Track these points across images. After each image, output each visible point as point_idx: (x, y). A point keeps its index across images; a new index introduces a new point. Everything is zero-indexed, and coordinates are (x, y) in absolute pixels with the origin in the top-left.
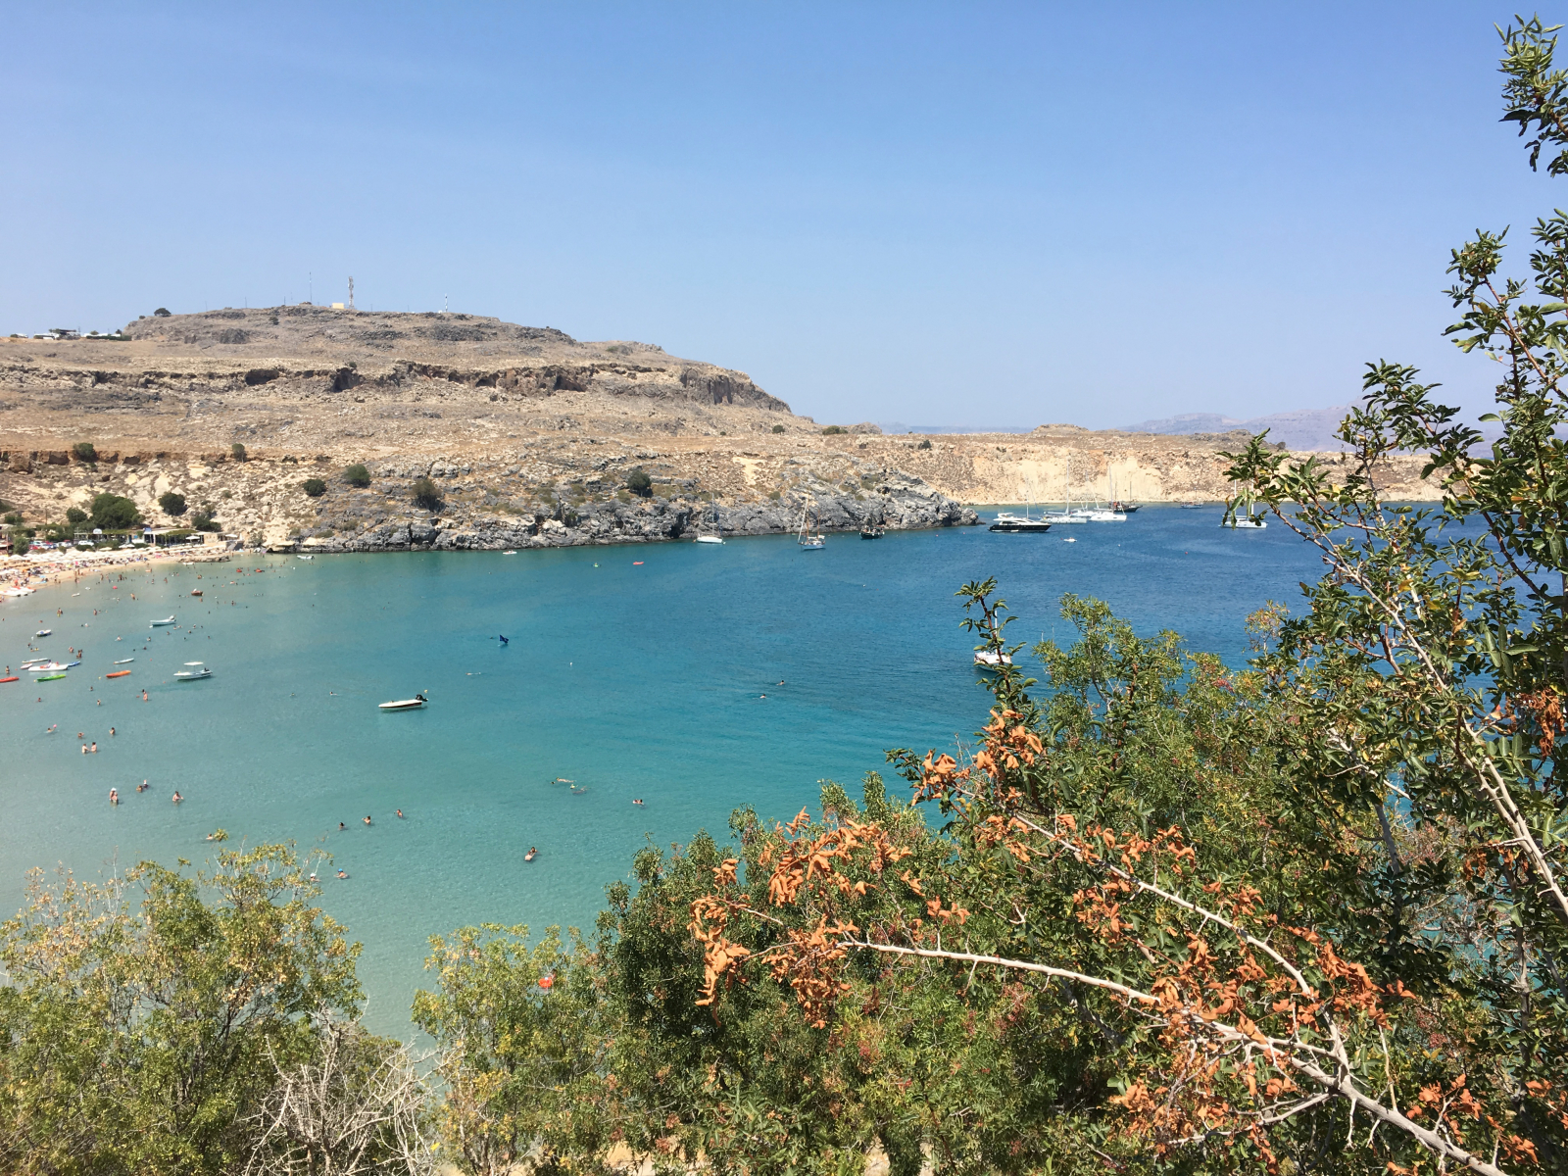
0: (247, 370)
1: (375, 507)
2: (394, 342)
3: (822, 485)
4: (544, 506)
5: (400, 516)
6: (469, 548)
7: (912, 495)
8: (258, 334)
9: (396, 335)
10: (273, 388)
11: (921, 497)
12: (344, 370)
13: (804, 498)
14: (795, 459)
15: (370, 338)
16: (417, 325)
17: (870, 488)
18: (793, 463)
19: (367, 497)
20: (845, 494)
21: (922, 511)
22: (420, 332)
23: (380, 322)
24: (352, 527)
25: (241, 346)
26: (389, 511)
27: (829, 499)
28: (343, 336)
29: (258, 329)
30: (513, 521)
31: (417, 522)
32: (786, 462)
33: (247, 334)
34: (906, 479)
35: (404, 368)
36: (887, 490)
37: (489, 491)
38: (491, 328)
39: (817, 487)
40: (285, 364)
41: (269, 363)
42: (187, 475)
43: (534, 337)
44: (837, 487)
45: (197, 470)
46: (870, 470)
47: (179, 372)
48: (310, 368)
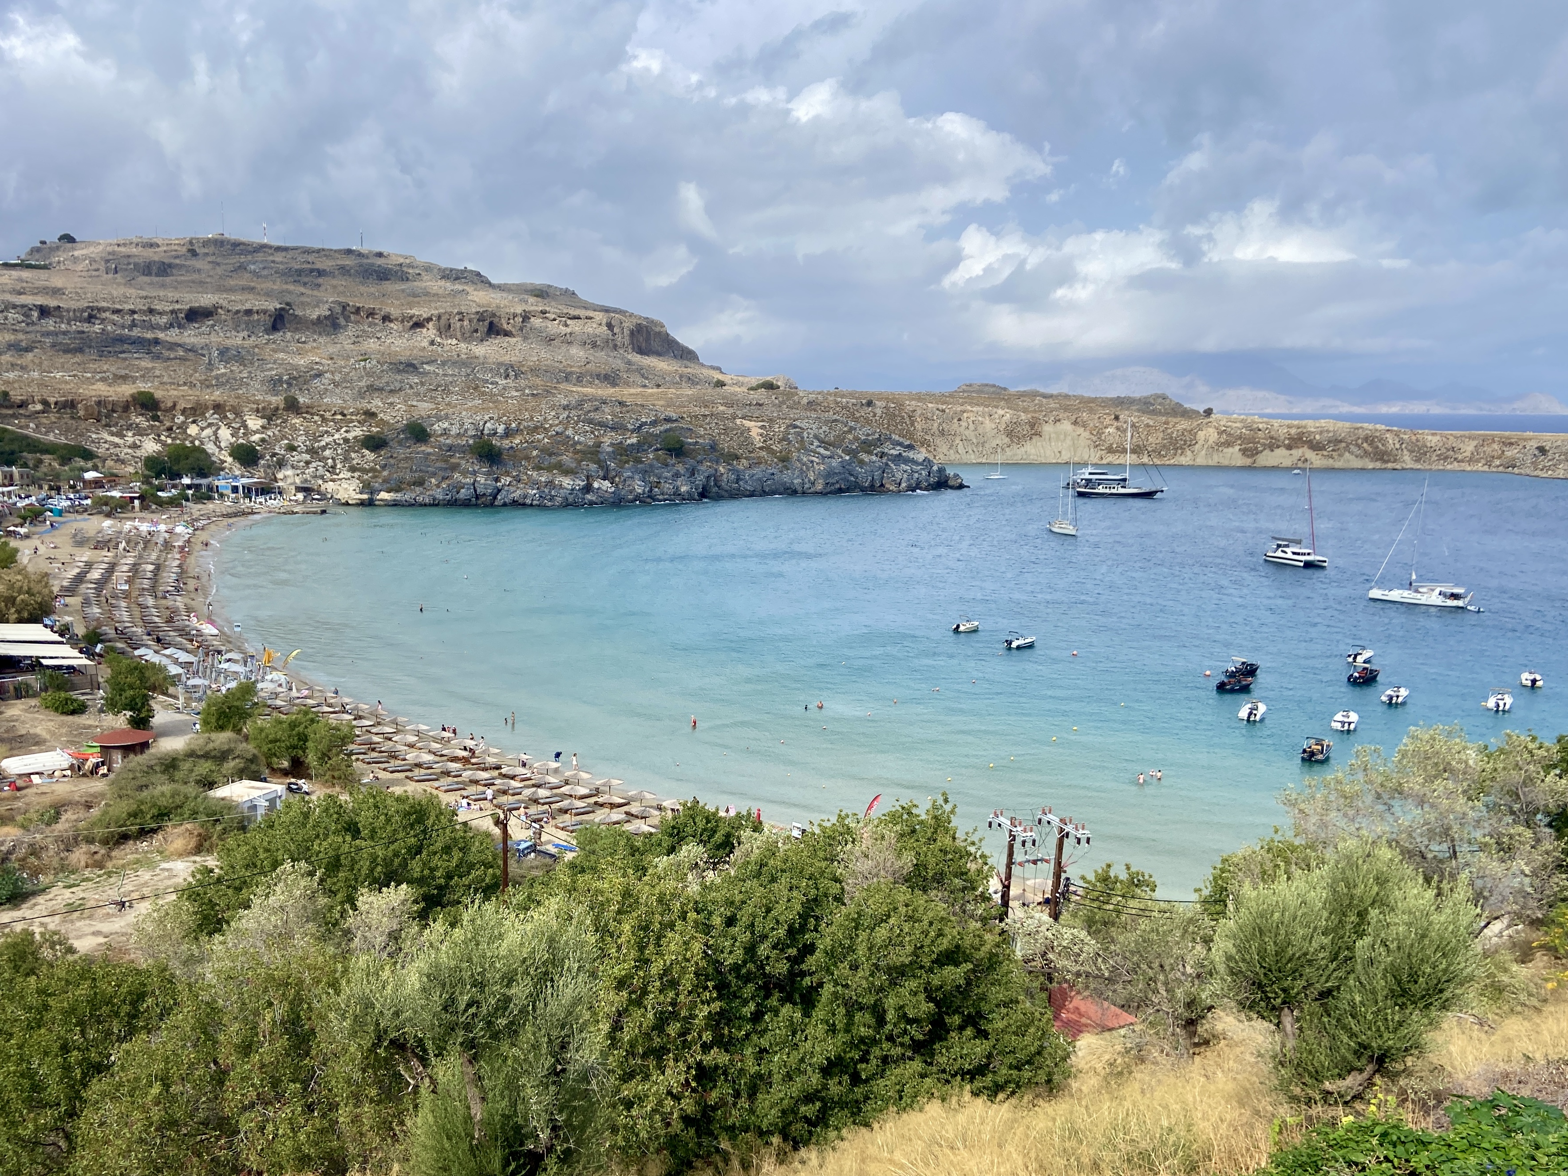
0: (188, 307)
1: (438, 465)
2: (320, 280)
3: (826, 449)
4: (593, 467)
5: (465, 473)
6: (531, 505)
7: (907, 461)
8: (180, 267)
9: (321, 273)
10: (213, 326)
11: (914, 462)
12: (282, 309)
13: (812, 462)
14: (798, 423)
15: (298, 275)
16: (339, 262)
17: (870, 453)
18: (796, 427)
19: (429, 454)
20: (847, 458)
21: (916, 475)
22: (344, 271)
23: (301, 258)
24: (420, 483)
25: (168, 280)
26: (455, 468)
27: (835, 463)
28: (265, 272)
29: (177, 261)
30: (567, 482)
31: (481, 479)
32: (788, 427)
33: (170, 266)
34: (900, 444)
35: (338, 309)
36: (882, 455)
37: (541, 451)
38: (413, 267)
39: (822, 451)
40: (221, 302)
41: (206, 300)
42: (246, 427)
43: (457, 279)
44: (840, 452)
45: (254, 423)
46: (868, 435)
47: (118, 307)
48: (248, 306)
